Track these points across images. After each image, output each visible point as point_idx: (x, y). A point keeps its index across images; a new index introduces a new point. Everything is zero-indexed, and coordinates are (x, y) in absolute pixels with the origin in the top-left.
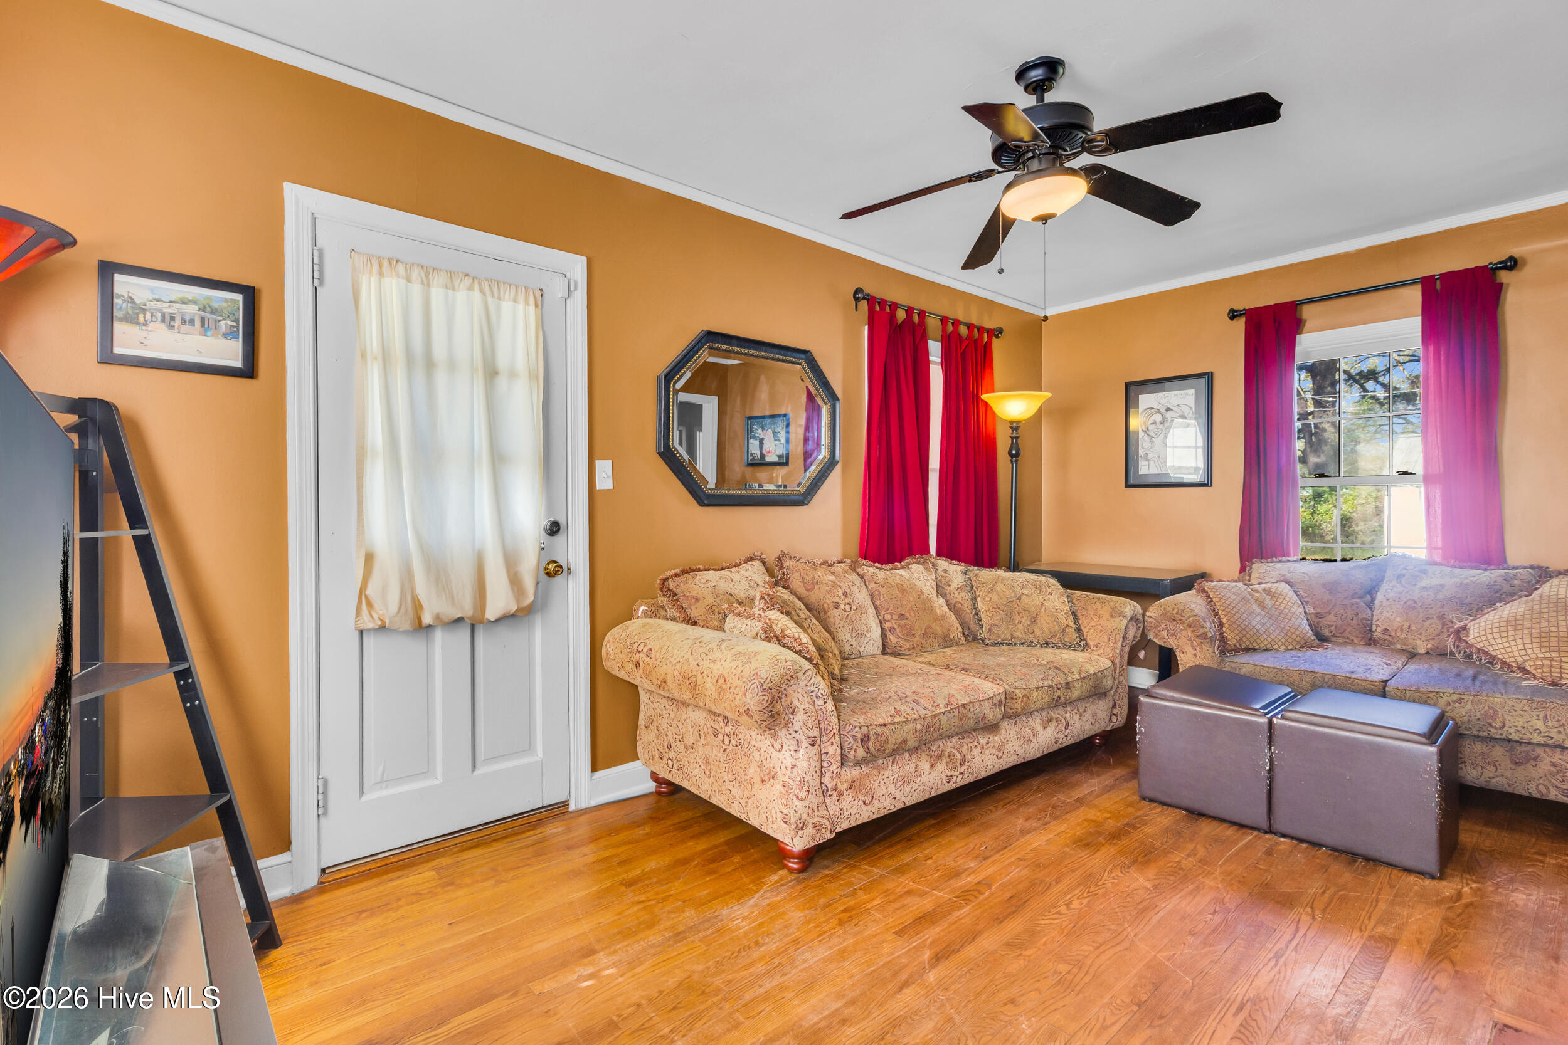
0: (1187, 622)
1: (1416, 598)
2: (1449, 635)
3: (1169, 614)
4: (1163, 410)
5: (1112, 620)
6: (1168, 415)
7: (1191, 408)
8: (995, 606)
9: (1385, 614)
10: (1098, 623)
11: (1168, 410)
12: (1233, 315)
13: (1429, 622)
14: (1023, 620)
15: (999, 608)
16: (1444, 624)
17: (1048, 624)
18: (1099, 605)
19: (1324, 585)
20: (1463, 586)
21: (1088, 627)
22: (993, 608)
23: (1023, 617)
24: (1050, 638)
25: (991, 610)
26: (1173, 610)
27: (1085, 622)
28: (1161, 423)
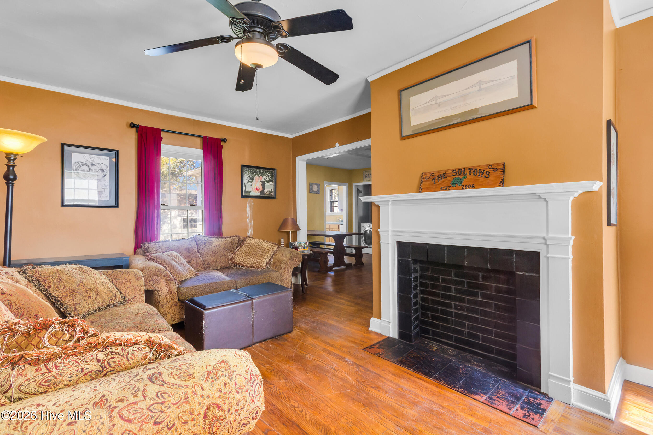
0: (163, 275)
1: (215, 250)
2: (229, 261)
3: (153, 272)
4: (89, 164)
5: (139, 281)
6: (93, 168)
7: (107, 166)
8: (71, 291)
9: (206, 257)
10: (131, 285)
11: (92, 165)
12: (132, 125)
13: (222, 257)
14: (91, 295)
15: (74, 291)
16: (226, 257)
17: (106, 293)
18: (125, 275)
19: (185, 249)
20: (225, 244)
21: (125, 289)
22: (70, 292)
23: (90, 293)
24: (109, 302)
25: (69, 294)
26: (156, 270)
27: (121, 287)
28: (88, 171)
